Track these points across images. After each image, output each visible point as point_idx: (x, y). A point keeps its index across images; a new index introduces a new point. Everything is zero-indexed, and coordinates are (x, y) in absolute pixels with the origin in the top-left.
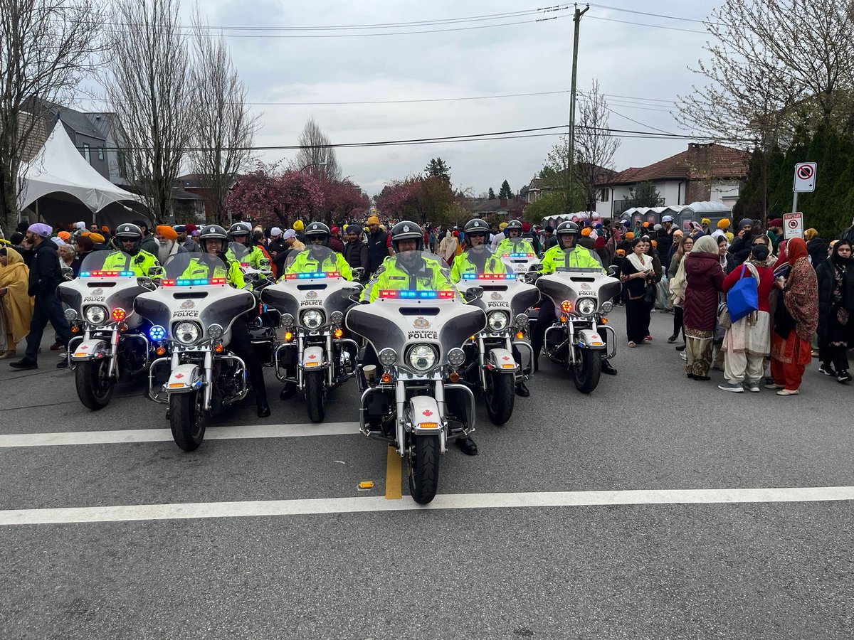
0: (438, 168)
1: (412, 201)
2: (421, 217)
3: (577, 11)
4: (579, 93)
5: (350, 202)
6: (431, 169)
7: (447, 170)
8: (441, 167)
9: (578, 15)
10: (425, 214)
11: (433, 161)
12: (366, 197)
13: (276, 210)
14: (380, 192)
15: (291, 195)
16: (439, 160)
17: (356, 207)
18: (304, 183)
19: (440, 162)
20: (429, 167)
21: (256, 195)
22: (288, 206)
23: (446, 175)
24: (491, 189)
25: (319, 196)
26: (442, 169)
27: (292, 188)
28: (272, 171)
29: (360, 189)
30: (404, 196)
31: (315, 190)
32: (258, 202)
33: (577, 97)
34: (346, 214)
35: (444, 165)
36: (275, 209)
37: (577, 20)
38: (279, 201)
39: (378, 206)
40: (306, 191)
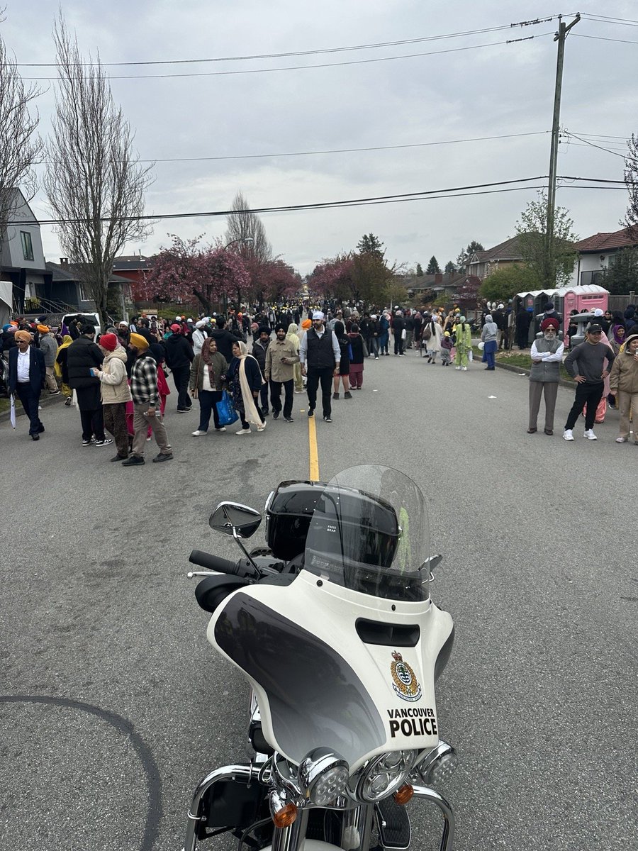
0: (370, 244)
1: (345, 279)
2: (354, 295)
3: (562, 25)
4: (562, 134)
5: (281, 281)
6: (363, 245)
7: (380, 245)
8: (374, 243)
9: (564, 29)
10: (358, 292)
11: (365, 237)
12: (298, 276)
13: (195, 293)
14: (312, 272)
15: (213, 275)
16: (371, 235)
17: (289, 287)
18: (226, 261)
19: (372, 238)
20: (362, 244)
21: (172, 276)
22: (209, 288)
23: (378, 252)
24: (419, 266)
25: (244, 275)
26: (375, 245)
27: (213, 267)
28: (191, 249)
29: (293, 270)
30: (337, 274)
31: (240, 269)
32: (176, 283)
33: (559, 139)
34: (279, 294)
35: (376, 241)
36: (195, 290)
37: (561, 37)
38: (198, 281)
39: (309, 285)
40: (230, 270)
